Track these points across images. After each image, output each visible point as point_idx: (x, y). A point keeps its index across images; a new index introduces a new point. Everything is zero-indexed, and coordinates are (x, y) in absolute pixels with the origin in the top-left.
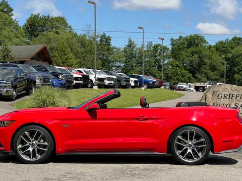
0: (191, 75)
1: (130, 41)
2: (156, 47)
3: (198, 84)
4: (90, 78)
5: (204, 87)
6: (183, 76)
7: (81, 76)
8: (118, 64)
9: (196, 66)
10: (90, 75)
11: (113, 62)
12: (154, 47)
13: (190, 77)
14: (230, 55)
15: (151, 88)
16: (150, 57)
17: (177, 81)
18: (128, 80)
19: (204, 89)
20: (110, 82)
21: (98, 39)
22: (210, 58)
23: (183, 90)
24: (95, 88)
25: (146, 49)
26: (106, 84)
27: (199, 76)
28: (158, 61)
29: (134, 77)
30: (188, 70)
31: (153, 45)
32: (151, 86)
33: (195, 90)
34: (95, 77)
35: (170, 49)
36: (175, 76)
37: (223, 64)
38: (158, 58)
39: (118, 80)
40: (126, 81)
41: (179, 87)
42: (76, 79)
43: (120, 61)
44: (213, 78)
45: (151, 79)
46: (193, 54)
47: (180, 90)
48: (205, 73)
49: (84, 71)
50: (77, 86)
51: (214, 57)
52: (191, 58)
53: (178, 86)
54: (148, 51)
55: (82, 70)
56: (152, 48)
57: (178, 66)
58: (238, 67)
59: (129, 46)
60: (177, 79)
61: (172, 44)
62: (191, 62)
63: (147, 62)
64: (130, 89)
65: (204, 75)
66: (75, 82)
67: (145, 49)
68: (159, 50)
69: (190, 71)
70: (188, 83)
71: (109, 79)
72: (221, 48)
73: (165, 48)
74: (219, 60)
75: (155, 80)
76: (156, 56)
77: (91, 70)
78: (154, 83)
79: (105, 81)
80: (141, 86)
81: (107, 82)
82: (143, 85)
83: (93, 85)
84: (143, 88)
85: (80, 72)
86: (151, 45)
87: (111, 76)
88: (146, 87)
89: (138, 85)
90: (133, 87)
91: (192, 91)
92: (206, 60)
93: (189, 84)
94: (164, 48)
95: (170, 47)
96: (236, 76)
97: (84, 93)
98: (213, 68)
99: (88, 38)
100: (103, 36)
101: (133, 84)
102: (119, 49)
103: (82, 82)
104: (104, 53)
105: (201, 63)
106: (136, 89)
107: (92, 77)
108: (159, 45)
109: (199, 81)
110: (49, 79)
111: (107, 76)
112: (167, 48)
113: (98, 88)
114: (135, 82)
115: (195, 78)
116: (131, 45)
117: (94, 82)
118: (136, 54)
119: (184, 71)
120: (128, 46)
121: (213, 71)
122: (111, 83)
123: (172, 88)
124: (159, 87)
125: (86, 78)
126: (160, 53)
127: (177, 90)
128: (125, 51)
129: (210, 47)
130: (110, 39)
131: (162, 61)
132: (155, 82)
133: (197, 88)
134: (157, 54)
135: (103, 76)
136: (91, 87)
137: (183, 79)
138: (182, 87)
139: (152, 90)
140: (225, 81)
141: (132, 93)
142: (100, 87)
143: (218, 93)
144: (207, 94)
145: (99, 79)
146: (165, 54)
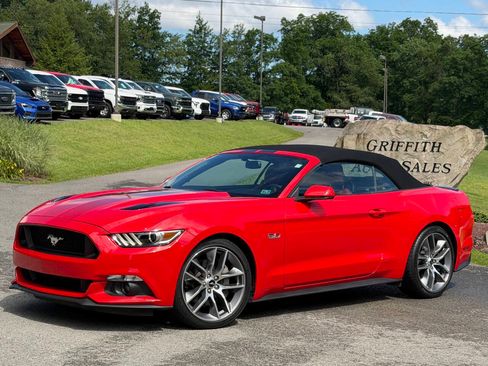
0: (320, 94)
1: (199, 21)
2: (251, 35)
3: (332, 113)
4: (106, 96)
5: (343, 119)
6: (304, 95)
7: (85, 93)
8: (173, 68)
9: (329, 75)
10: (106, 91)
11: (164, 64)
12: (247, 36)
13: (317, 96)
14: (396, 56)
15: (237, 119)
16: (239, 57)
17: (290, 106)
18: (187, 103)
19: (343, 123)
20: (149, 106)
21: (134, 16)
22: (358, 59)
23: (303, 124)
24: (117, 117)
25: (232, 40)
26: (141, 110)
27: (336, 96)
28: (256, 64)
29: (201, 96)
30: (314, 83)
31: (246, 32)
32: (236, 116)
33: (325, 124)
34: (116, 95)
35: (280, 40)
36: (286, 95)
37: (383, 73)
38: (255, 57)
39: (168, 103)
40: (181, 104)
41: (295, 117)
42: (74, 98)
43: (177, 63)
44: (362, 100)
45: (238, 102)
46: (323, 51)
47: (297, 124)
48: (348, 91)
49: (94, 81)
50: (76, 114)
51: (365, 59)
52: (320, 60)
53: (293, 115)
54: (235, 42)
55: (89, 78)
56: (243, 38)
57: (294, 75)
58: (411, 80)
59: (198, 31)
60: (293, 101)
61: (284, 31)
62: (320, 68)
63: (233, 64)
64: (193, 122)
65: (345, 95)
66: (71, 104)
67: (230, 38)
68: (257, 43)
69: (318, 86)
70: (312, 109)
71: (147, 100)
72: (380, 40)
73: (269, 39)
74: (374, 64)
75: (244, 104)
76: (250, 54)
77: (109, 80)
78: (242, 108)
79: (138, 104)
80: (214, 115)
81: (142, 106)
82: (219, 113)
83: (111, 111)
84: (219, 120)
85: (86, 83)
86: (242, 31)
87: (152, 94)
88: (225, 116)
89: (211, 112)
90: (199, 117)
91: (321, 126)
92: (349, 65)
93: (314, 111)
94: (267, 38)
95: (279, 37)
96: (406, 97)
97: (91, 128)
98: (363, 81)
99: (112, 12)
100: (144, 11)
101: (198, 111)
102: (175, 39)
103: (86, 105)
104: (147, 45)
105: (342, 70)
106: (205, 122)
107: (109, 95)
108: (257, 30)
109: (335, 105)
110: (10, 97)
112: (273, 39)
113: (123, 118)
114: (204, 106)
115: (328, 99)
116: (200, 30)
117: (114, 105)
118: (211, 48)
119: (305, 86)
120: (194, 32)
121: (362, 87)
122: (152, 109)
123: (280, 120)
124: (254, 117)
125: (96, 97)
126: (259, 47)
127: (291, 124)
128: (189, 43)
129: (358, 38)
130: (158, 17)
131: (263, 64)
132: (246, 108)
133: (330, 121)
134: (253, 49)
135: (132, 93)
136: (108, 116)
137: (304, 102)
138: (299, 118)
139: (239, 122)
140: (385, 108)
141: (195, 130)
142: (126, 115)
143: (368, 138)
144: (345, 140)
145: (126, 100)
146: (268, 50)
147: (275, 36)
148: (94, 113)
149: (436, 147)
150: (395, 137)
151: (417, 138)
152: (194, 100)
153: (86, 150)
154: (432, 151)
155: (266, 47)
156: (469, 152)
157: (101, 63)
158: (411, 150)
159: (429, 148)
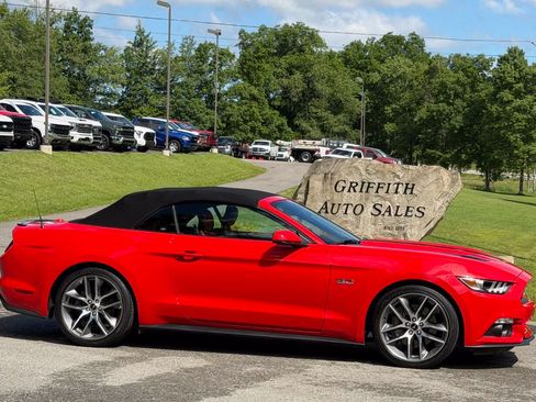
0: (285, 121)
1: (140, 32)
2: (203, 49)
3: (300, 144)
4: (34, 124)
5: (312, 152)
6: (266, 123)
7: (10, 120)
8: (109, 88)
9: (296, 99)
10: (33, 118)
11: (97, 82)
12: (198, 50)
13: (282, 125)
14: (375, 77)
15: (187, 151)
16: (188, 75)
17: (250, 135)
18: (129, 133)
19: (313, 156)
20: (84, 136)
21: (61, 25)
22: (331, 81)
23: (265, 158)
24: (47, 149)
25: (180, 55)
26: (75, 140)
27: (304, 125)
28: (207, 84)
29: (145, 123)
30: (278, 108)
31: (197, 46)
32: (186, 148)
33: (292, 158)
34: (46, 123)
35: (238, 56)
36: (245, 122)
37: (360, 98)
38: (208, 77)
39: (105, 132)
40: (123, 133)
41: (255, 149)
43: (114, 82)
44: (336, 130)
45: (188, 131)
46: (290, 71)
47: (258, 157)
48: (319, 119)
49: (18, 106)
51: (339, 80)
52: (285, 82)
53: (253, 146)
54: (184, 59)
55: (14, 102)
56: (193, 52)
57: (254, 98)
58: (394, 106)
59: (138, 44)
60: (253, 130)
61: (243, 45)
62: (286, 90)
63: (181, 85)
64: (135, 155)
65: (315, 123)
67: (177, 52)
68: (211, 59)
69: (283, 111)
70: (277, 139)
71: (81, 128)
72: (356, 58)
73: (224, 55)
74: (350, 86)
75: (196, 133)
76: (202, 73)
77: (37, 104)
78: (193, 139)
79: (72, 133)
80: (161, 147)
81: (76, 136)
82: (167, 144)
83: (40, 142)
84: (166, 153)
85: (10, 108)
86: (192, 44)
87: (88, 122)
88: (173, 148)
89: (156, 143)
90: (142, 149)
91: (286, 160)
92: (320, 87)
93: (278, 142)
94: (222, 54)
95: (237, 52)
96: (389, 127)
97: (17, 162)
98: (336, 107)
99: (33, 19)
100: (73, 17)
101: (141, 141)
102: (113, 51)
103: (11, 134)
104: (76, 59)
105: (310, 93)
106: (150, 154)
107: (38, 122)
108: (210, 44)
109: (303, 134)
111: (76, 120)
112: (229, 54)
113: (53, 150)
114: (148, 136)
115: (295, 128)
116: (141, 42)
117: (43, 134)
118: (154, 64)
119: (268, 111)
120: (134, 45)
121: (335, 114)
122: (87, 139)
123: (238, 152)
124: (206, 149)
125: (22, 125)
126: (213, 64)
127: (250, 157)
128: (127, 56)
129: (331, 55)
130: (90, 26)
131: (217, 85)
132: (197, 138)
133: (297, 154)
134: (205, 67)
135: (64, 120)
136: (36, 147)
137: (265, 130)
138: (261, 150)
139: (189, 155)
140: (362, 139)
141: (139, 165)
142: (58, 146)
143: (336, 178)
144: (311, 180)
145: (57, 129)
146: (223, 68)
147: (232, 52)
148: (19, 144)
149: (409, 188)
150: (365, 177)
151: (389, 179)
152: (137, 128)
153: (14, 188)
154: (405, 192)
155: (221, 65)
156: (444, 194)
157: (21, 80)
158: (382, 192)
159: (401, 189)
